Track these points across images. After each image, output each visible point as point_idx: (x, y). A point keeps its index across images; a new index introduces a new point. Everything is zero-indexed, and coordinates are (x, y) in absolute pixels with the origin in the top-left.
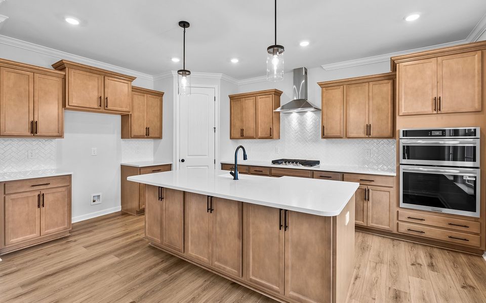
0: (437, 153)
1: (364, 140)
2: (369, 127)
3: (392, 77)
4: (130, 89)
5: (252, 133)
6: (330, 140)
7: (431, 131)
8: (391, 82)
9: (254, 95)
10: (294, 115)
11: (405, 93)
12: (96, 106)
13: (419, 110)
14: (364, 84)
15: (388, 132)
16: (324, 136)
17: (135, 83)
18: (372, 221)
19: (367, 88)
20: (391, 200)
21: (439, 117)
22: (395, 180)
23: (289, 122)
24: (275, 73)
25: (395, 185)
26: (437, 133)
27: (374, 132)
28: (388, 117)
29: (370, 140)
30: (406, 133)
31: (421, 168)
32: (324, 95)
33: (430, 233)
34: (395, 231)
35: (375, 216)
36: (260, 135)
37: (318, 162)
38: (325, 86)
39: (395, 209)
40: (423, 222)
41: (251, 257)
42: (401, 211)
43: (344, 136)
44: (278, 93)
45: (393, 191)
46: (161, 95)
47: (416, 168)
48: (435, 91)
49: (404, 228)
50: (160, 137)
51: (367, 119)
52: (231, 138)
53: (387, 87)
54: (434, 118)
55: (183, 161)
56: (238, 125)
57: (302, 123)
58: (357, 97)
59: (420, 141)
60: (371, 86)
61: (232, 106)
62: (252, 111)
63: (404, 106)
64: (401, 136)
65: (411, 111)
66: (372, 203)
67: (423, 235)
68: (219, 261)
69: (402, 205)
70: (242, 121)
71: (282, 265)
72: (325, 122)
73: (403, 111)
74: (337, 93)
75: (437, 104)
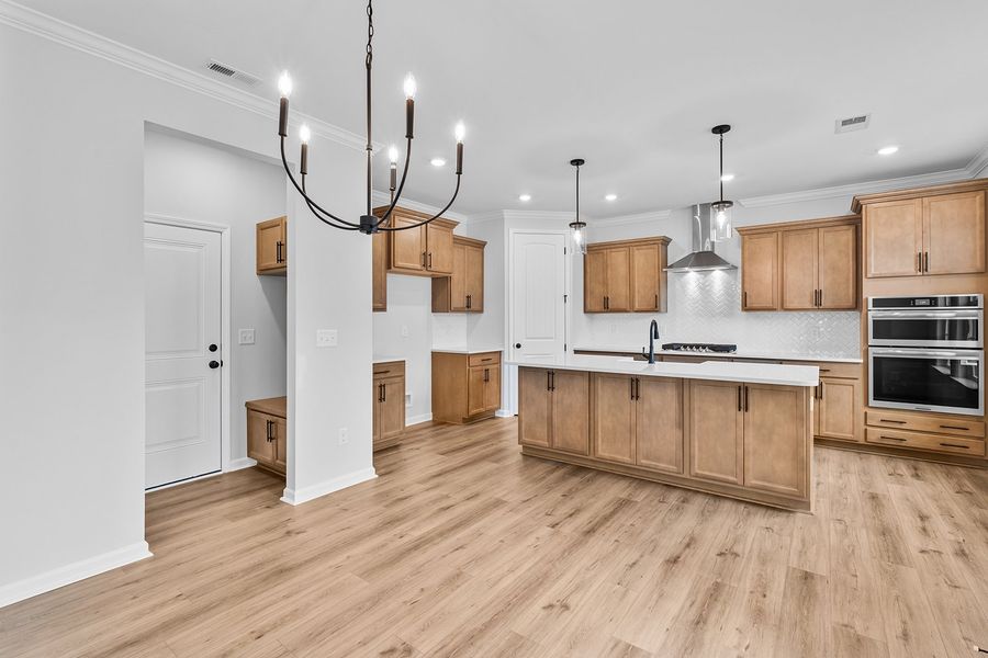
0: (925, 330)
1: (809, 313)
2: (818, 294)
3: (855, 222)
4: (452, 240)
5: (623, 303)
6: (752, 313)
7: (914, 299)
8: (853, 228)
9: (629, 245)
10: (692, 276)
11: (876, 247)
12: (419, 267)
13: (897, 270)
14: (810, 231)
15: (850, 302)
16: (746, 307)
17: (458, 231)
18: (827, 427)
19: (815, 237)
20: (856, 398)
21: (926, 279)
22: (860, 369)
23: (683, 287)
25: (860, 375)
26: (924, 302)
27: (825, 302)
28: (848, 280)
29: (819, 313)
30: (878, 303)
31: (899, 351)
32: (747, 246)
33: (913, 440)
34: (862, 441)
35: (831, 420)
36: (637, 307)
37: (734, 348)
38: (748, 234)
39: (861, 409)
40: (904, 426)
41: (696, 449)
42: (870, 412)
43: (780, 306)
44: (666, 242)
45: (859, 384)
46: (481, 245)
47: (891, 350)
48: (920, 242)
49: (875, 435)
50: (481, 311)
51: (815, 282)
52: (585, 312)
53: (847, 235)
54: (918, 281)
55: (518, 346)
56: (598, 291)
57: (705, 289)
58: (799, 250)
59: (896, 314)
60: (821, 234)
61: (588, 261)
62: (622, 270)
63: (873, 263)
64: (870, 307)
65: (884, 272)
66: (827, 403)
67: (904, 444)
68: (647, 458)
69: (872, 403)
70: (605, 283)
71: (740, 452)
72: (746, 286)
73: (873, 272)
74: (767, 244)
75: (923, 262)
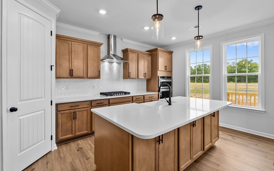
2: (145, 74)
13: (162, 69)
24: (199, 47)
32: (130, 55)
56: (65, 65)
57: (111, 69)
60: (145, 56)
62: (81, 55)
74: (135, 56)
